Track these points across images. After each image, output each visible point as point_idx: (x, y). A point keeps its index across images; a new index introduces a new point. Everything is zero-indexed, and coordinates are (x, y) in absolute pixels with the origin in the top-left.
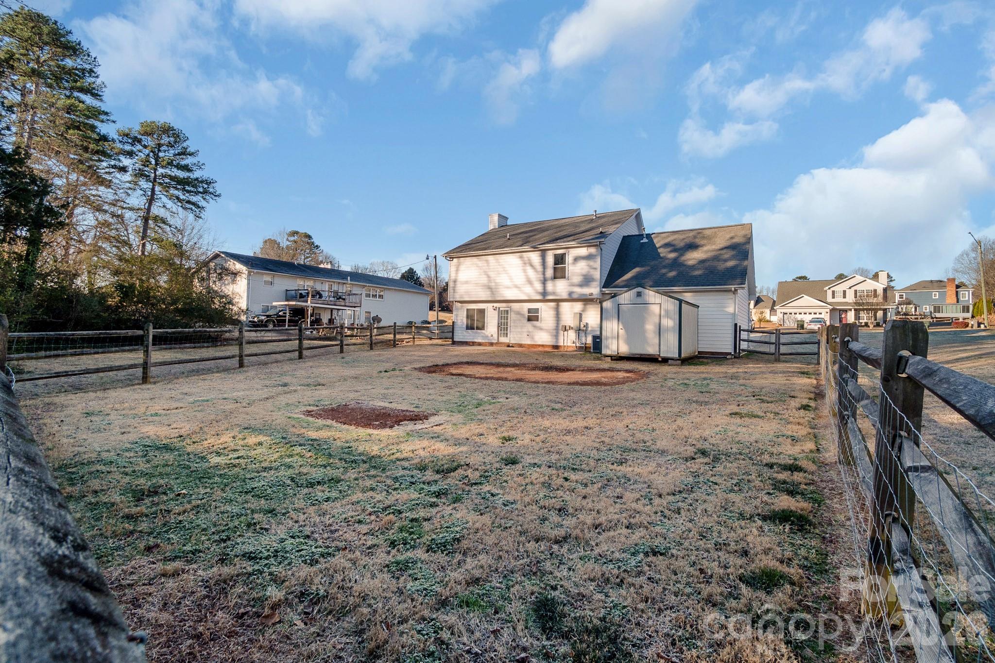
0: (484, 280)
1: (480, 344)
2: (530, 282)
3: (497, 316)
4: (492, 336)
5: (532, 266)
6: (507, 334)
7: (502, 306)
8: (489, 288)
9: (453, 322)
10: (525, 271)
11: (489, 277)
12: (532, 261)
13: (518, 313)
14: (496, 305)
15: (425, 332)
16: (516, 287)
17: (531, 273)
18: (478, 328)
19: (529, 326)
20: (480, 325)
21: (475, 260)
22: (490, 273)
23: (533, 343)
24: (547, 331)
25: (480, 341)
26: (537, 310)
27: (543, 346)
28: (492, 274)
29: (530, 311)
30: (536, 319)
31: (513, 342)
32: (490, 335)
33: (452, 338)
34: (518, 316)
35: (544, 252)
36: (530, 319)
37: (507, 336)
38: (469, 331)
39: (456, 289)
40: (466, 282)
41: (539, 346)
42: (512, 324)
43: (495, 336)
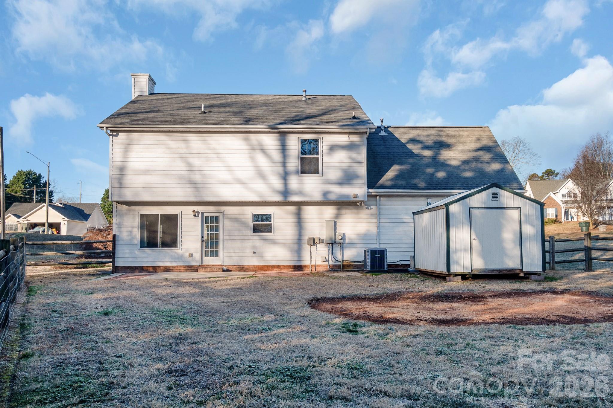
0: (181, 169)
1: (167, 270)
2: (262, 175)
3: (199, 225)
4: (191, 255)
5: (264, 152)
6: (217, 252)
7: (209, 211)
8: (191, 182)
9: (114, 236)
10: (253, 159)
11: (189, 165)
12: (266, 147)
13: (236, 220)
14: (197, 208)
15: (51, 253)
16: (240, 181)
17: (263, 162)
18: (165, 245)
19: (256, 239)
20: (168, 239)
21: (162, 137)
22: (191, 160)
23: (262, 264)
24: (284, 244)
25: (168, 264)
26: (268, 217)
27: (278, 267)
28: (196, 162)
29: (257, 217)
30: (268, 229)
31: (228, 263)
32: (187, 255)
33: (113, 262)
34: (236, 225)
35: (283, 135)
36: (256, 229)
37: (217, 255)
38: (147, 250)
39: (125, 181)
40: (146, 172)
41: (273, 267)
42: (227, 237)
43: (197, 255)
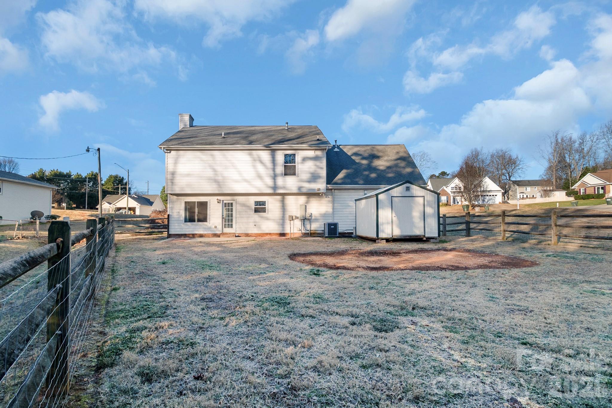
0: (210, 173)
1: (201, 236)
2: (260, 177)
3: (221, 208)
4: (216, 227)
5: (261, 162)
6: (232, 225)
7: (227, 199)
8: (216, 181)
9: (168, 215)
10: (254, 167)
11: (215, 170)
12: (262, 159)
13: (244, 205)
14: (219, 198)
15: (130, 226)
16: (246, 181)
17: (261, 169)
18: (199, 220)
19: (256, 217)
20: (201, 217)
21: (198, 153)
22: (216, 167)
23: (260, 232)
24: (274, 220)
25: (201, 232)
26: (263, 203)
27: (270, 234)
28: (219, 168)
29: (257, 203)
30: (264, 210)
31: (238, 232)
32: (213, 227)
33: (168, 231)
34: (244, 208)
35: (273, 151)
36: (256, 211)
37: (232, 227)
38: (189, 223)
39: (175, 181)
40: (188, 175)
41: (267, 234)
42: (238, 216)
43: (220, 227)
